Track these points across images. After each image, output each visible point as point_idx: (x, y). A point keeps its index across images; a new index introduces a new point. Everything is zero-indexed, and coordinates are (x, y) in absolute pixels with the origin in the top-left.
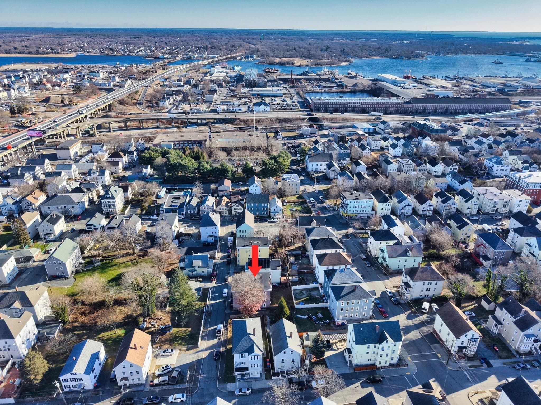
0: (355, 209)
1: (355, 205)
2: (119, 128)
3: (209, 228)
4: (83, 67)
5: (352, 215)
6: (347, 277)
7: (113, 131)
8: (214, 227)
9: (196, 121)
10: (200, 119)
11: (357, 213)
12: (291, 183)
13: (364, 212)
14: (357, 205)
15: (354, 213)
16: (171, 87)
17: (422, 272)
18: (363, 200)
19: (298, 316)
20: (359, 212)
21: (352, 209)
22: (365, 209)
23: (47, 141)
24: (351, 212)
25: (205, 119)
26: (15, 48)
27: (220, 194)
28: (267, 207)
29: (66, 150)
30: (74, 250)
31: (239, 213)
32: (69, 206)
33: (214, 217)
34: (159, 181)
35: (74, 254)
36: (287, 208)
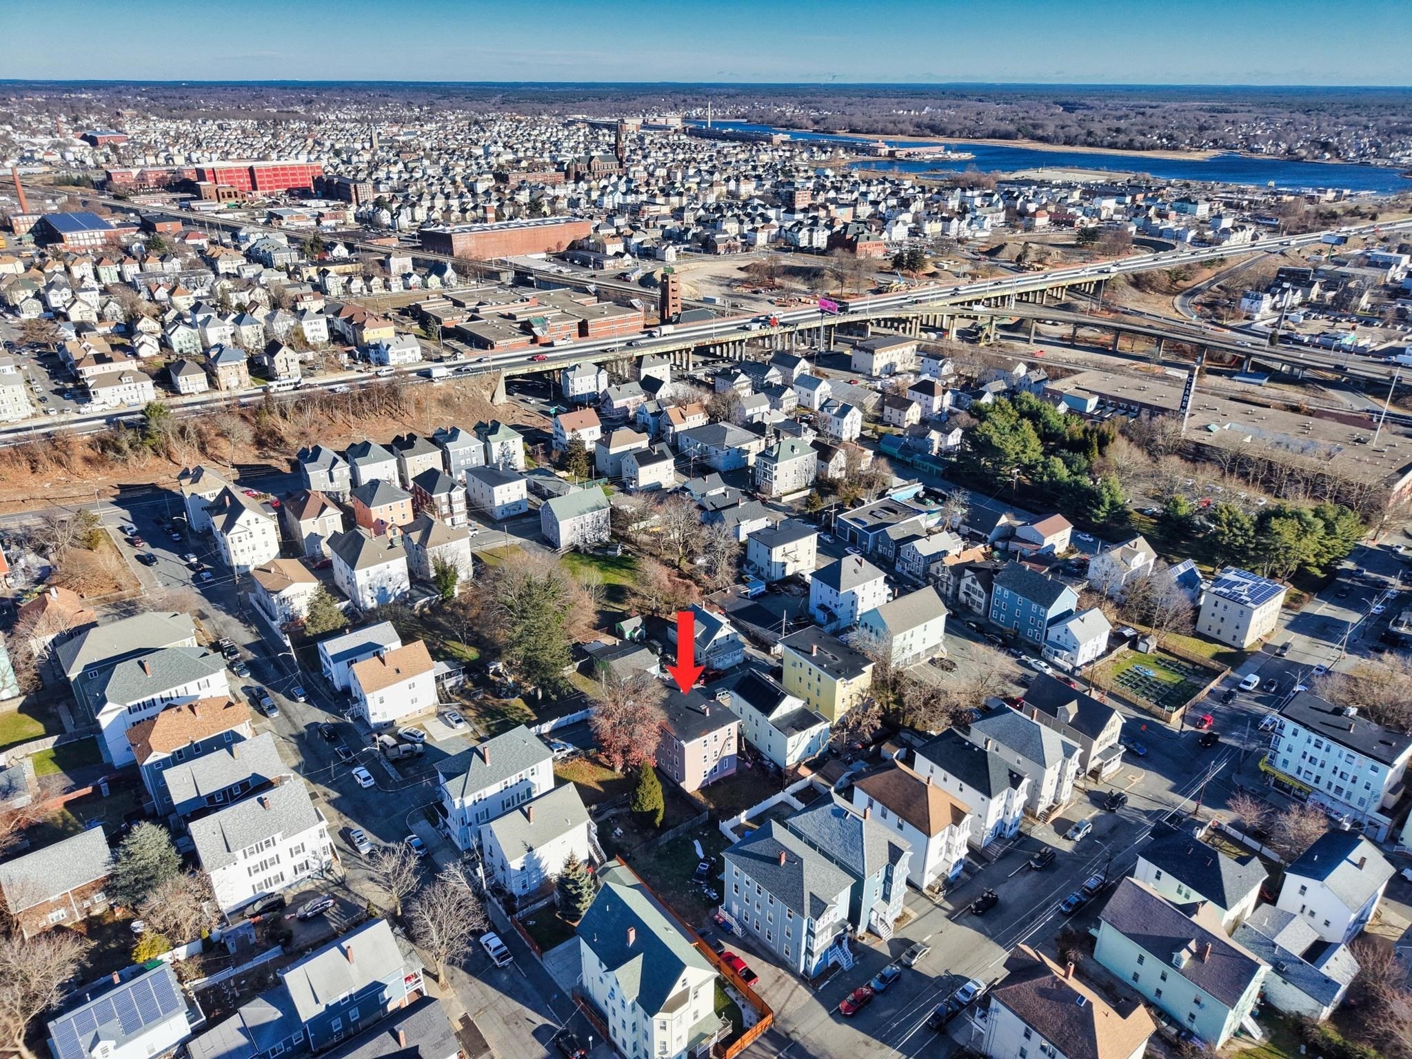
0: (1305, 765)
1: (1311, 750)
2: (1061, 339)
3: (827, 588)
4: (1187, 186)
5: (1290, 782)
6: (836, 836)
7: (1035, 341)
8: (834, 591)
9: (1277, 366)
10: (1287, 362)
11: (1312, 783)
12: (1222, 602)
13: (1342, 798)
14: (1320, 755)
15: (1300, 777)
16: (1344, 264)
17: (1043, 993)
18: (1346, 751)
19: (696, 842)
20: (1322, 786)
21: (1294, 759)
22: (1347, 785)
23: (870, 329)
24: (1291, 770)
25: (1305, 367)
26: (1090, 134)
27: (1013, 546)
28: (1043, 619)
29: (869, 355)
30: (592, 510)
31: (973, 601)
32: (713, 449)
33: (855, 571)
34: (936, 467)
35: (589, 517)
36: (1130, 661)
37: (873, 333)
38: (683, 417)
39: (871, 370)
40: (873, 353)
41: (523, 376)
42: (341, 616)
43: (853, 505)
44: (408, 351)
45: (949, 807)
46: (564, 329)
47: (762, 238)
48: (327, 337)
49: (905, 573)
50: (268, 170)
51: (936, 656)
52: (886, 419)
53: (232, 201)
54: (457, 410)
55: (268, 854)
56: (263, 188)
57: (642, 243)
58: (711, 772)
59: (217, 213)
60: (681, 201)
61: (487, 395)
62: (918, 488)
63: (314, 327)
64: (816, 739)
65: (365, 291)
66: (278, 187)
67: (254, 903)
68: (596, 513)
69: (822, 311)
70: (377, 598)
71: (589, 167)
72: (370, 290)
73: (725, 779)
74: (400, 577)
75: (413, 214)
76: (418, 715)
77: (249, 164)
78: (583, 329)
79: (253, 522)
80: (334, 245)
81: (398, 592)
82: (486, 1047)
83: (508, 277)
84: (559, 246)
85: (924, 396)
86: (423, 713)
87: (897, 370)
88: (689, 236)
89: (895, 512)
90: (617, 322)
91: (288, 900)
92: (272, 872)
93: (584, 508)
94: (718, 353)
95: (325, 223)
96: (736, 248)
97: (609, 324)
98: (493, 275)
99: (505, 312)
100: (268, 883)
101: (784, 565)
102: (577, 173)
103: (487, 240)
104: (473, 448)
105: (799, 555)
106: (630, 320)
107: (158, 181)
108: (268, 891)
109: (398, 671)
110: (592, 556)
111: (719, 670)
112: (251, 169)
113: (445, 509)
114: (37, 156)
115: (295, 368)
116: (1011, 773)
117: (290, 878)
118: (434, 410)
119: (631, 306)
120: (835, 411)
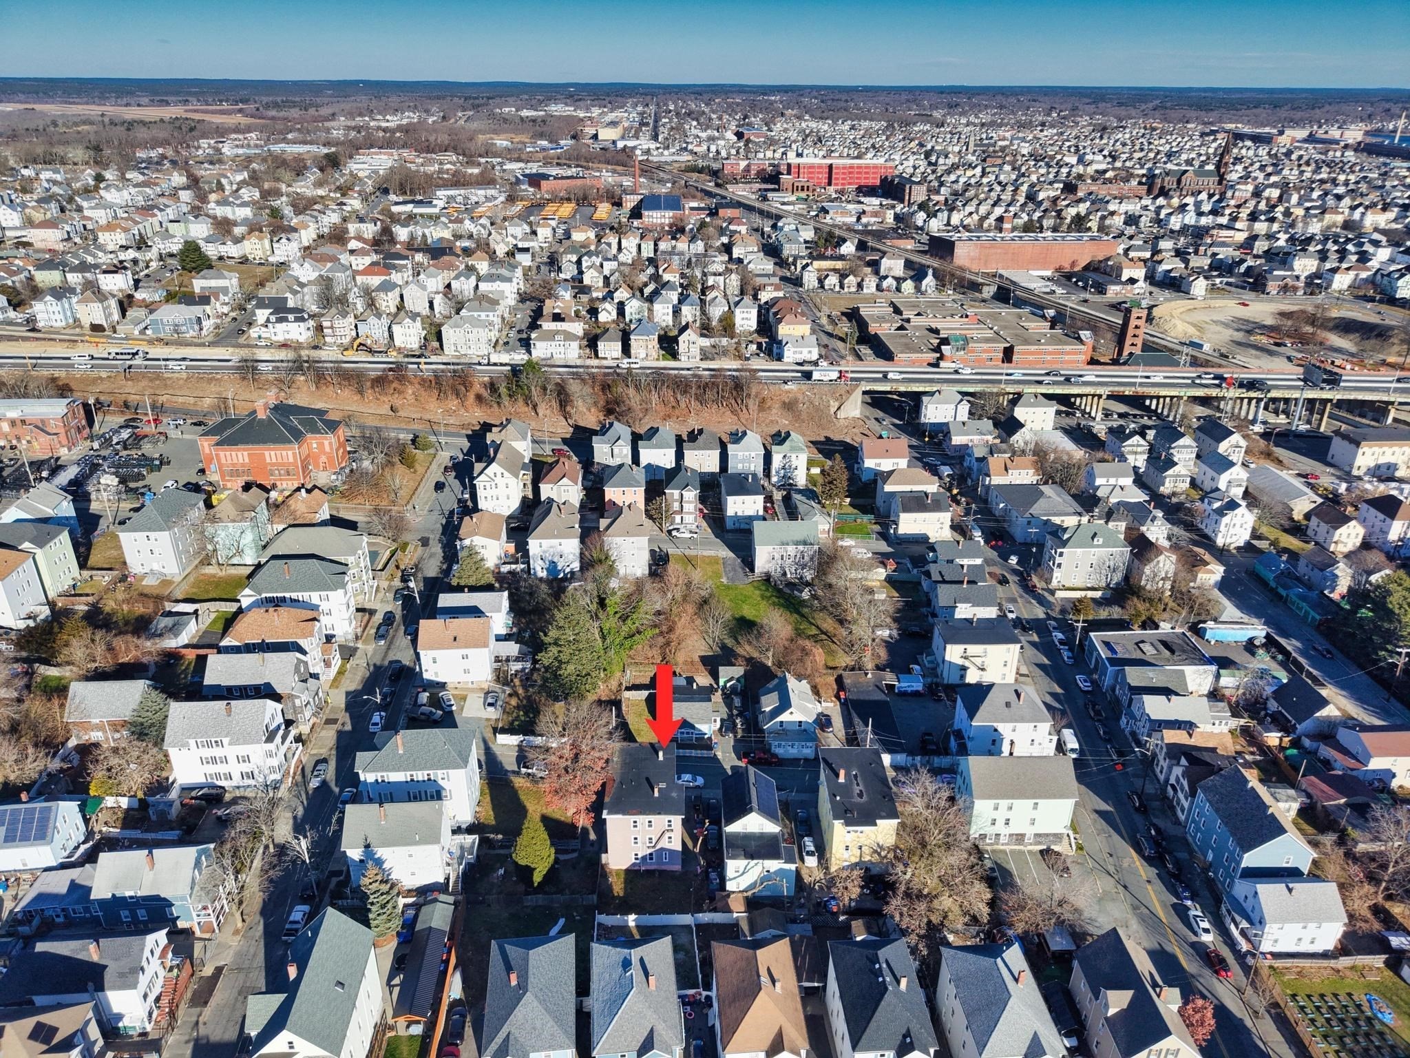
19: (561, 921)
27: (1326, 752)
28: (1239, 863)
29: (1353, 446)
30: (797, 543)
31: (1179, 802)
32: (1014, 513)
33: (1008, 705)
34: (1312, 613)
35: (791, 550)
36: (1369, 985)
37: (1395, 420)
38: (1006, 469)
39: (1351, 466)
40: (1358, 444)
41: (901, 394)
42: (490, 576)
43: (1144, 626)
44: (805, 350)
45: (776, 1030)
46: (985, 351)
47: (1342, 281)
48: (755, 327)
49: (1127, 731)
50: (844, 168)
51: (1056, 848)
52: (1310, 532)
53: (803, 195)
54: (797, 417)
55: (217, 752)
56: (836, 184)
57: (1170, 271)
58: (644, 858)
59: (783, 204)
60: (1269, 228)
61: (834, 405)
62: (1258, 631)
63: (745, 315)
64: (767, 876)
65: (837, 288)
66: (850, 184)
67: (202, 788)
68: (801, 548)
69: (1305, 380)
70: (548, 569)
71: (1179, 182)
72: (842, 287)
73: (662, 872)
74: (571, 557)
75: (949, 218)
76: (470, 685)
77: (828, 161)
78: (1008, 354)
79: (499, 475)
80: (844, 241)
81: (568, 570)
82: (206, 1003)
83: (989, 291)
84: (1073, 264)
85: (1381, 516)
86: (475, 686)
87: (1398, 474)
88: (1242, 269)
89: (1172, 652)
90: (1050, 353)
91: (228, 797)
92: (221, 769)
93: (789, 539)
94: (1153, 407)
95: (864, 220)
96: (1295, 289)
97: (1040, 353)
98: (975, 287)
99: (934, 326)
100: (218, 776)
101: (964, 669)
102: (1162, 188)
103: (993, 251)
104: (753, 454)
105: (988, 662)
106: (1068, 353)
107: (758, 173)
108: (219, 783)
109: (455, 639)
110: (779, 591)
111: (775, 756)
112: (831, 166)
113: (676, 506)
114: (690, 147)
115: (695, 351)
116: (907, 1034)
117: (237, 780)
118: (774, 411)
119: (1079, 339)
120: (1217, 505)
